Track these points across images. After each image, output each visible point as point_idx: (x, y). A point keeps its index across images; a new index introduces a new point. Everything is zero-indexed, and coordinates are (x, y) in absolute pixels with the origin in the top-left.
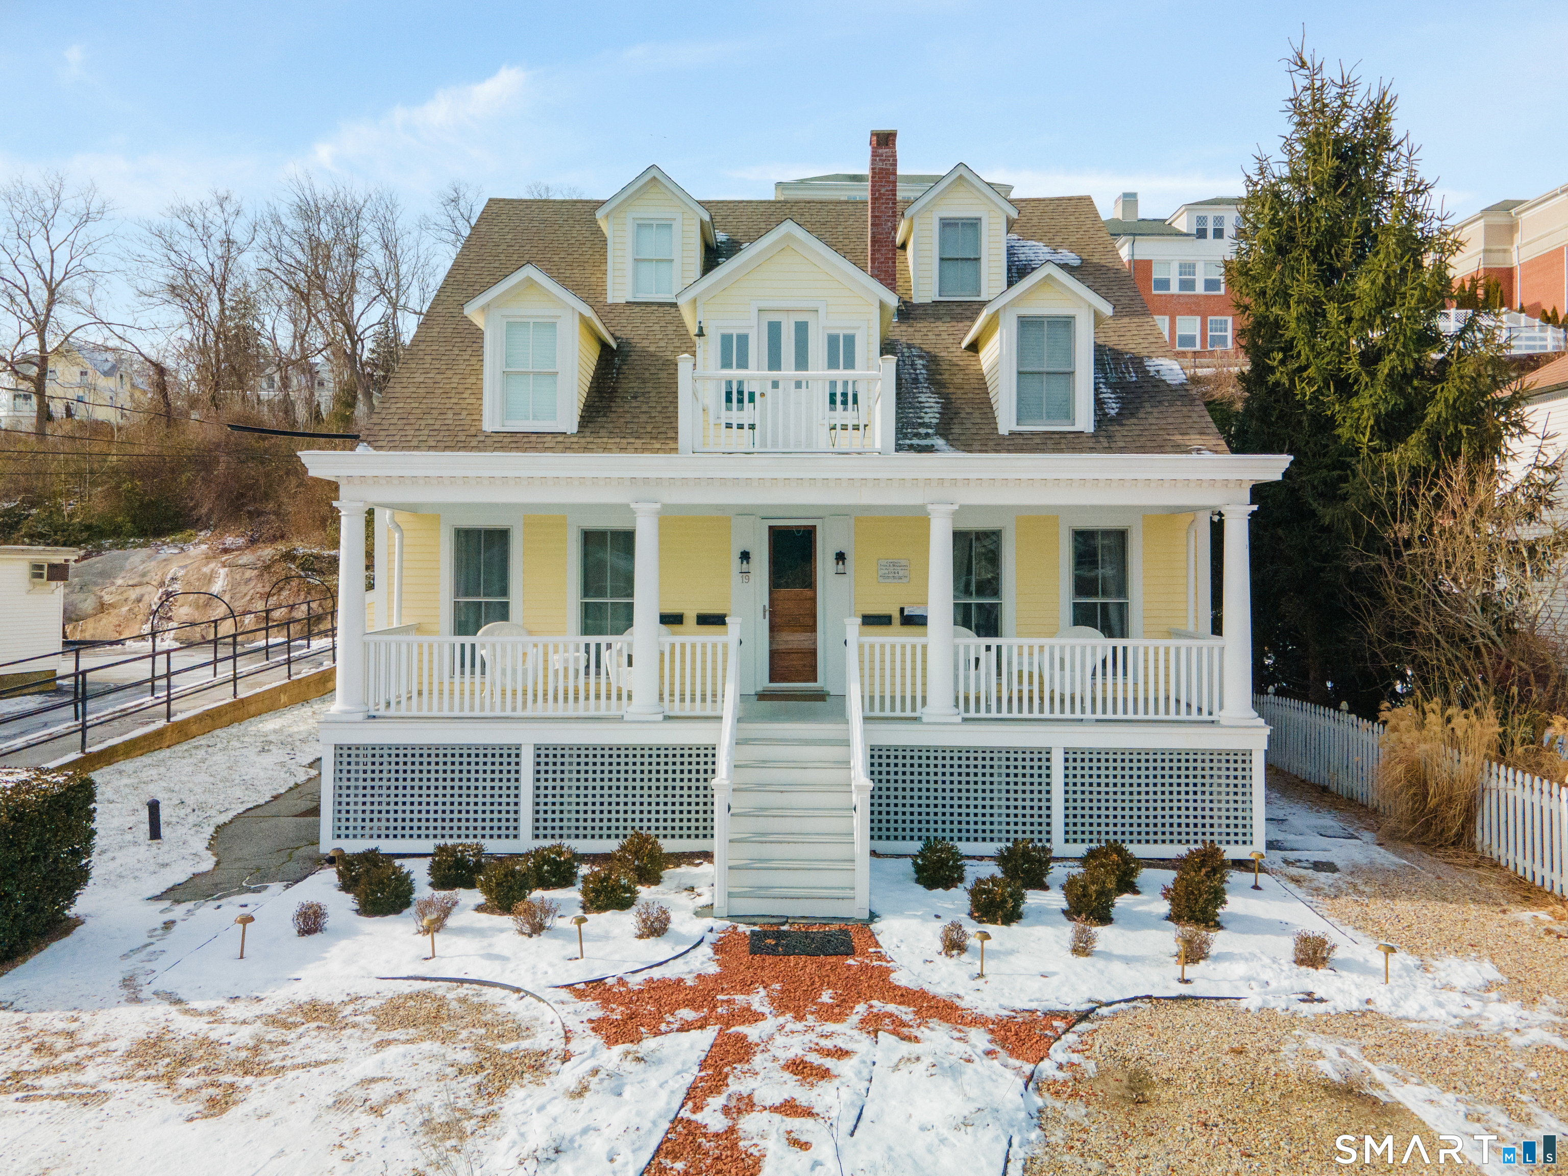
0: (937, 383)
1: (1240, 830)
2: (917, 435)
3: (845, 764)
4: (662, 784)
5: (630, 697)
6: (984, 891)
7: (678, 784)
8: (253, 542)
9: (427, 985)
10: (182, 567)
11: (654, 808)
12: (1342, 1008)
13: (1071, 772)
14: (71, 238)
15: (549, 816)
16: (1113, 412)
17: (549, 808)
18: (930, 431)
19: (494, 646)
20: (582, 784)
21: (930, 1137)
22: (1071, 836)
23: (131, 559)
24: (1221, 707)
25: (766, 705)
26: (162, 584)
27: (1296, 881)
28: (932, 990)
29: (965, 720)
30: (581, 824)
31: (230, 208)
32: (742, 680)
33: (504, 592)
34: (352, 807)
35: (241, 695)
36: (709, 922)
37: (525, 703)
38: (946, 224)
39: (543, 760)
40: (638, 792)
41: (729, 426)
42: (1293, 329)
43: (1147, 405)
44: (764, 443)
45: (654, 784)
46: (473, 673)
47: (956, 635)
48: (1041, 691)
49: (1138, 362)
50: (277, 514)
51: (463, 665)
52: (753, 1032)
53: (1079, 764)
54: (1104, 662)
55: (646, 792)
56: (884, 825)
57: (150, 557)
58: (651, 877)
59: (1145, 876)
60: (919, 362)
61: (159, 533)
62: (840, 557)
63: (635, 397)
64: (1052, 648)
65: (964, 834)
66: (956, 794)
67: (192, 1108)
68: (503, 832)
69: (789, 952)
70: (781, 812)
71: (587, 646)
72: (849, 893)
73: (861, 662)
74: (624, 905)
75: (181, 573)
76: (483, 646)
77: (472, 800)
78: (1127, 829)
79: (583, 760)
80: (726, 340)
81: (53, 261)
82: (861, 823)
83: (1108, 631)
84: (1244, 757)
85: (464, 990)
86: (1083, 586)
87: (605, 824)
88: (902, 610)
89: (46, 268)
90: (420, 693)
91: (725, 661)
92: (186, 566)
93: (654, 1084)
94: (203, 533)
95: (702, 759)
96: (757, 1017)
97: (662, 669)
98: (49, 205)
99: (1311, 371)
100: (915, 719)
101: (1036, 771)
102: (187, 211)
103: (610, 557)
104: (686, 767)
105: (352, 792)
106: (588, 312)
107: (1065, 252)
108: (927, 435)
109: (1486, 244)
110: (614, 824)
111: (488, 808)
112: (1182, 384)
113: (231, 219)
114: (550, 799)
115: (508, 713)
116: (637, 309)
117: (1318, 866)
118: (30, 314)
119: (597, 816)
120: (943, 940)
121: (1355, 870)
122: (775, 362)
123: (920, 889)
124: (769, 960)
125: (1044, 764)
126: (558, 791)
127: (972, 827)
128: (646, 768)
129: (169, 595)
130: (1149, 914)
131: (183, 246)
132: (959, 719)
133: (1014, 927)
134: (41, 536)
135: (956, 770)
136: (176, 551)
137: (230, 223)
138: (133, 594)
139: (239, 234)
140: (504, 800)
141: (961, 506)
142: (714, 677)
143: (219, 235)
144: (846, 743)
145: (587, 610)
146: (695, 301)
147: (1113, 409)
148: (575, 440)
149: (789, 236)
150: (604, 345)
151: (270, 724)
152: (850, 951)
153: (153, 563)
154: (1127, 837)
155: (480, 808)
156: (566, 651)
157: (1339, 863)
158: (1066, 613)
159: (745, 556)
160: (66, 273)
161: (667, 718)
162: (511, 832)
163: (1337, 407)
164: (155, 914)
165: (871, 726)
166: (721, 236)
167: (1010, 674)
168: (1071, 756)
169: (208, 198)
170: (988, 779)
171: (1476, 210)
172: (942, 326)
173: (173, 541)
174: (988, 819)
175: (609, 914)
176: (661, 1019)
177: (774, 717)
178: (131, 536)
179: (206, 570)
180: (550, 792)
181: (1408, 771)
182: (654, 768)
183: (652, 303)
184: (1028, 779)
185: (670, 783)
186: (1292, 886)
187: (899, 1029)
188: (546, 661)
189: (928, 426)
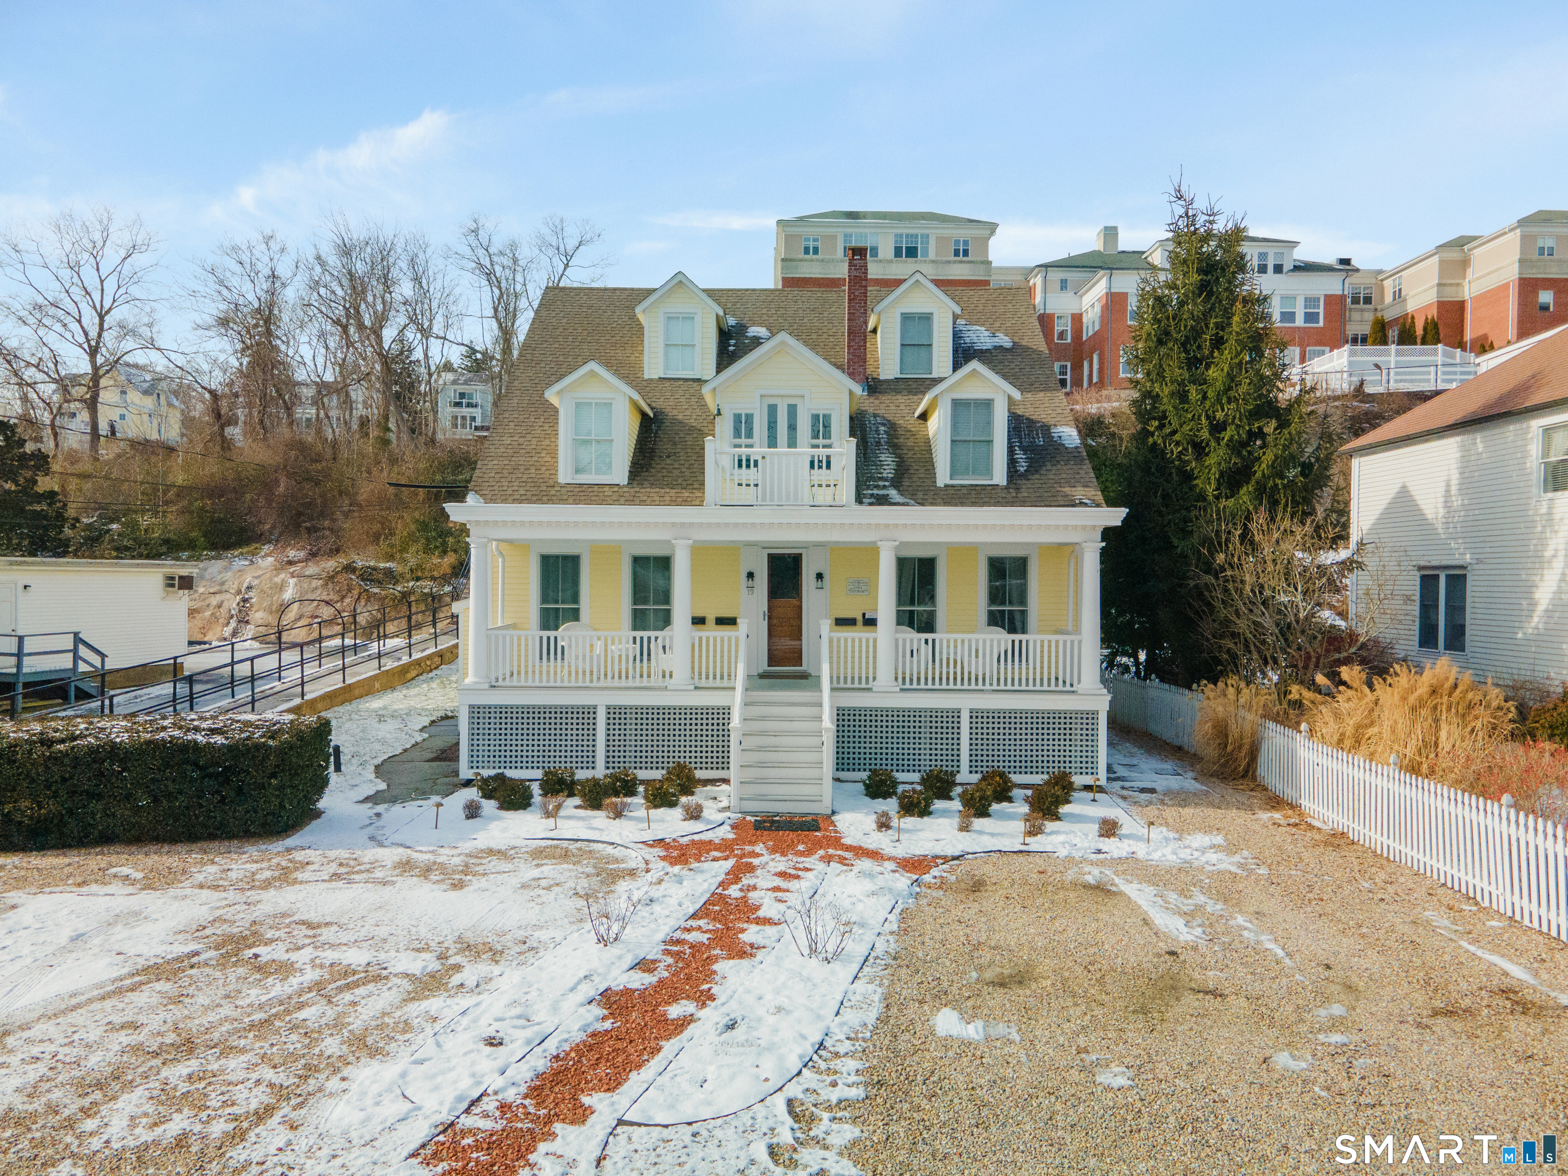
0: (894, 447)
1: (1090, 765)
2: (877, 487)
3: (819, 719)
4: (693, 732)
5: (671, 676)
6: (907, 797)
7: (704, 733)
8: (313, 555)
9: (555, 842)
10: (256, 577)
11: (688, 749)
12: (1116, 856)
13: (974, 725)
14: (119, 269)
15: (616, 754)
16: (1022, 469)
17: (616, 748)
18: (887, 484)
19: (570, 638)
20: (639, 732)
21: (852, 900)
22: (974, 769)
23: (209, 571)
24: (1079, 682)
25: (766, 681)
26: (239, 592)
27: (1124, 798)
28: (865, 846)
29: (902, 690)
30: (638, 759)
31: (274, 246)
32: (748, 665)
33: (575, 599)
34: (481, 748)
35: (349, 681)
36: (728, 814)
37: (599, 679)
38: (907, 318)
39: (612, 716)
40: (677, 738)
41: (740, 485)
42: (1167, 405)
43: (1048, 464)
44: (764, 499)
45: (688, 733)
46: (556, 659)
47: (897, 632)
48: (962, 673)
49: (1046, 429)
50: (331, 530)
51: (548, 653)
52: (756, 861)
53: (980, 720)
54: (1006, 652)
55: (682, 738)
56: (846, 761)
57: (226, 569)
58: (687, 790)
59: (1016, 793)
60: (882, 428)
61: (228, 547)
62: (820, 576)
63: (668, 457)
64: (970, 641)
65: (901, 767)
66: (895, 740)
67: (444, 887)
68: (585, 765)
69: (778, 829)
70: (775, 749)
71: (635, 638)
72: (818, 798)
73: (831, 652)
74: (672, 805)
75: (256, 582)
76: (563, 640)
77: (563, 743)
78: (1012, 764)
79: (639, 716)
80: (737, 418)
81: (102, 290)
82: (828, 756)
83: (1012, 630)
84: (1092, 715)
85: (579, 844)
86: (996, 596)
87: (655, 759)
88: (864, 615)
89: (97, 297)
90: (519, 673)
91: (737, 651)
92: (259, 577)
93: (700, 880)
94: (266, 547)
95: (721, 716)
96: (759, 855)
97: (693, 657)
98: (97, 236)
99: (1177, 437)
100: (869, 690)
101: (950, 725)
102: (235, 249)
103: (653, 578)
104: (710, 721)
105: (481, 737)
106: (636, 396)
107: (1001, 335)
108: (885, 487)
109: (1440, 277)
110: (660, 759)
111: (574, 748)
112: (1076, 448)
113: (276, 257)
114: (617, 743)
115: (588, 684)
116: (667, 384)
117: (1143, 790)
118: (81, 339)
119: (649, 754)
120: (877, 823)
121: (1168, 792)
122: (772, 442)
123: (867, 799)
124: (765, 833)
125: (956, 719)
126: (622, 737)
127: (906, 762)
128: (683, 722)
129: (245, 600)
130: (1016, 813)
131: (234, 282)
132: (898, 689)
133: (926, 819)
134: (127, 549)
135: (895, 724)
136: (247, 563)
137: (275, 260)
138: (214, 601)
139: (284, 270)
140: (585, 743)
141: (901, 543)
142: (729, 662)
143: (267, 272)
144: (820, 705)
145: (635, 613)
146: (715, 389)
147: (1022, 467)
148: (626, 489)
149: (783, 343)
150: (644, 415)
151: (375, 703)
152: (818, 829)
153: (229, 574)
154: (1012, 769)
155: (569, 748)
156: (620, 643)
157: (1158, 789)
158: (983, 618)
159: (750, 575)
160: (114, 301)
161: (696, 688)
162: (590, 764)
163: (1194, 464)
164: (367, 810)
165: (836, 694)
166: (732, 321)
167: (941, 660)
168: (974, 715)
169: (256, 238)
170: (917, 730)
171: (1431, 247)
172: (901, 399)
173: (242, 554)
174: (917, 757)
175: (662, 810)
176: (701, 856)
177: (771, 688)
178: (204, 549)
179: (278, 580)
180: (617, 737)
181: (1214, 727)
182: (688, 722)
183: (679, 379)
184: (945, 730)
185: (699, 732)
186: (1119, 801)
187: (842, 861)
188: (606, 650)
189: (886, 480)
